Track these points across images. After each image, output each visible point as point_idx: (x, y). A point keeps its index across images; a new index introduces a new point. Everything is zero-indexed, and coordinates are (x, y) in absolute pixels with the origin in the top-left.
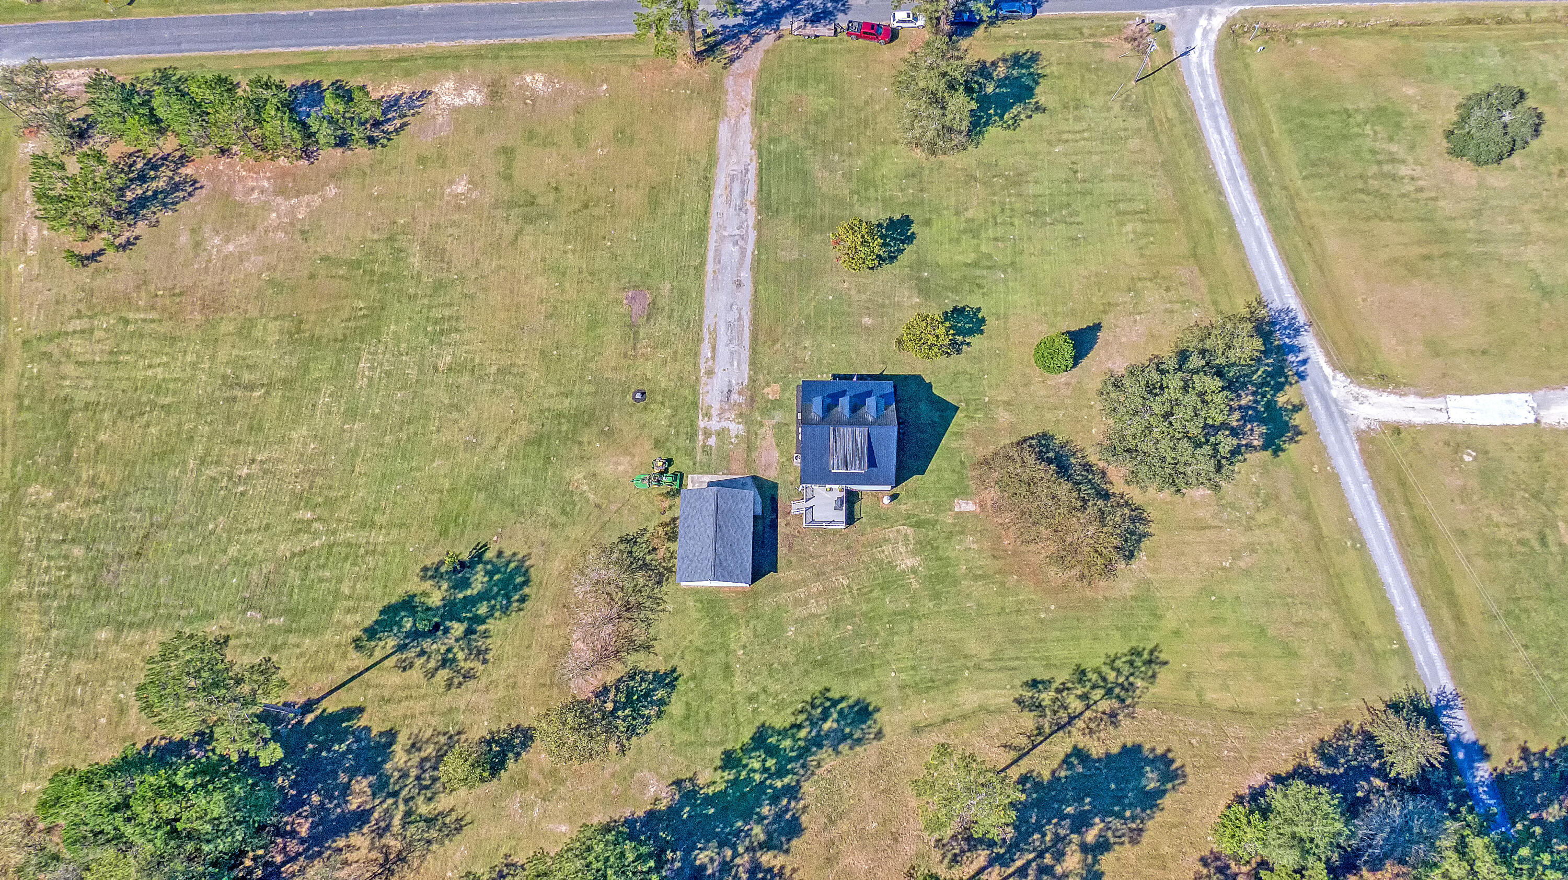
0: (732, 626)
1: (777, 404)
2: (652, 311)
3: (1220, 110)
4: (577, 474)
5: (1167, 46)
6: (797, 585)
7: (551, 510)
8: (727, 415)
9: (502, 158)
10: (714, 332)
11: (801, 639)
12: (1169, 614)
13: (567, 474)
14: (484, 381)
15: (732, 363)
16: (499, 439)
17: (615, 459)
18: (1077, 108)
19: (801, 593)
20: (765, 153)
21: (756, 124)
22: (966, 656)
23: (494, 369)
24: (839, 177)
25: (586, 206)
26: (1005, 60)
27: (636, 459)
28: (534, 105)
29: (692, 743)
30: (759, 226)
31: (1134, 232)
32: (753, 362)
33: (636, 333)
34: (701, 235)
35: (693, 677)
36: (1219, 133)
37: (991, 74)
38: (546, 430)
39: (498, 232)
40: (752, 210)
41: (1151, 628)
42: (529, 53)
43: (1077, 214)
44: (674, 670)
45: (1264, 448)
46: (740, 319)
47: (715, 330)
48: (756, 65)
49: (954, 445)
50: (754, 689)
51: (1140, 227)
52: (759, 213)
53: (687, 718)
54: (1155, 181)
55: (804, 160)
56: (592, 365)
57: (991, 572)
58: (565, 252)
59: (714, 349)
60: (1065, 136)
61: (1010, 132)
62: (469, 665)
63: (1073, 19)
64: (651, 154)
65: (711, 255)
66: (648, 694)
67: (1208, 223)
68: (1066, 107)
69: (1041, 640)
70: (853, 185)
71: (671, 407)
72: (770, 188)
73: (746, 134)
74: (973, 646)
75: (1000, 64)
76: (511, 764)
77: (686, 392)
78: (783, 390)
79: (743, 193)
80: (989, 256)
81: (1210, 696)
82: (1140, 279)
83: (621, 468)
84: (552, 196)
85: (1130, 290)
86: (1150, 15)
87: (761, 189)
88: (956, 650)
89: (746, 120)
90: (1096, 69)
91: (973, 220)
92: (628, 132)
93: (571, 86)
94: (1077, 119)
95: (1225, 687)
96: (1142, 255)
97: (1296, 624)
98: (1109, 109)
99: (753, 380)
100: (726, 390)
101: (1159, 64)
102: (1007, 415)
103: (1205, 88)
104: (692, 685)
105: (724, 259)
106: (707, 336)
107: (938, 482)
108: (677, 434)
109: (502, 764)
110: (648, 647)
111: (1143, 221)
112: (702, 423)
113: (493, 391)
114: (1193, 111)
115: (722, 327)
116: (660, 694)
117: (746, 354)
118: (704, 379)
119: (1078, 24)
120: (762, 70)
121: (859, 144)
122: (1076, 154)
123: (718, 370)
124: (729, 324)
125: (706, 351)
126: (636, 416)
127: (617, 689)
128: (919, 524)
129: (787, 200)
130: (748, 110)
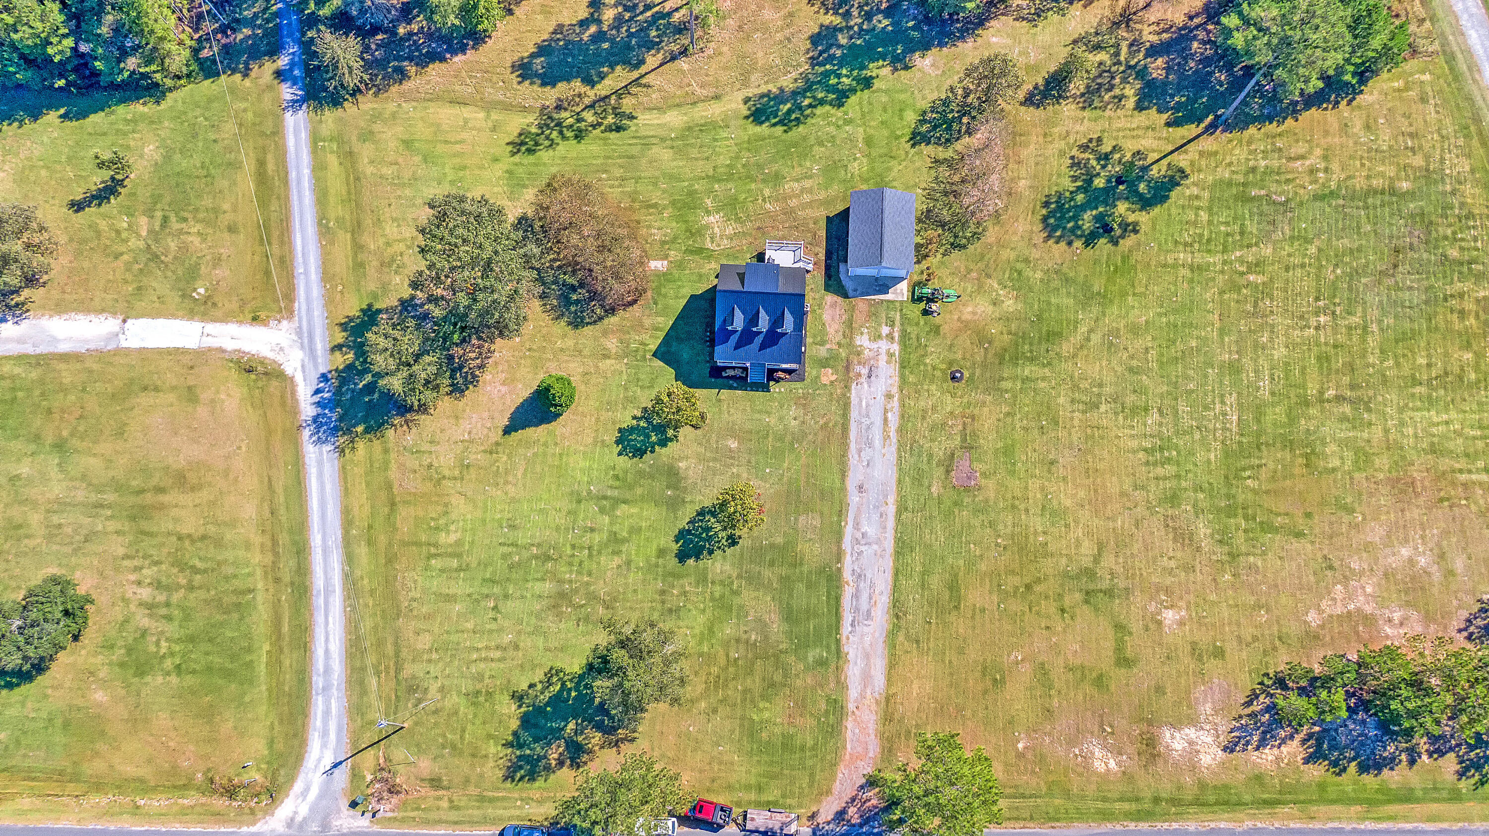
0: (865, 176)
1: (824, 363)
2: (949, 463)
3: (318, 681)
4: (1010, 305)
5: (356, 775)
6: (810, 204)
7: (1031, 274)
8: (871, 354)
9: (1129, 653)
10: (886, 437)
11: (808, 164)
12: (500, 173)
13: (1020, 306)
14: (1111, 396)
15: (868, 405)
16: (1088, 339)
17: (976, 318)
18: (478, 693)
19: (807, 198)
20: (833, 647)
21: (842, 686)
22: (672, 147)
23: (1103, 408)
24: (752, 612)
25: (1028, 587)
26: (548, 769)
27: (956, 317)
28: (1101, 726)
29: (897, 92)
30: (839, 556)
31: (448, 532)
32: (846, 406)
33: (964, 440)
34: (902, 548)
35: (897, 138)
36: (327, 651)
37: (567, 747)
38: (1044, 347)
39: (1121, 560)
40: (847, 575)
41: (516, 164)
42: (1117, 805)
43: (504, 557)
44: (913, 146)
45: (379, 311)
46: (859, 451)
47: (885, 440)
48: (842, 772)
49: (660, 319)
50: (847, 128)
51: (443, 538)
52: (839, 569)
53: (901, 110)
54: (412, 594)
55: (789, 634)
56: (1005, 409)
57: (643, 211)
58: (1044, 533)
59: (886, 420)
60: (498, 654)
61: (559, 664)
62: (1087, 155)
63: (456, 823)
64: (961, 651)
65: (891, 523)
66: (935, 127)
67: (370, 543)
68: (489, 694)
69: (609, 158)
70: (737, 601)
71: (925, 365)
72: (828, 602)
73: (853, 672)
74: (665, 155)
75: (554, 763)
76: (1041, 81)
77: (911, 379)
78: (818, 377)
79: (856, 596)
80: (602, 510)
81: (482, 115)
82: (455, 479)
83: (970, 309)
84: (1067, 602)
85: (468, 466)
86: (363, 823)
87: (838, 599)
88: (680, 152)
89: (853, 693)
90: (444, 747)
91: (614, 553)
92: (989, 683)
93: (1060, 751)
94: (480, 677)
95: (466, 121)
96: (446, 505)
97: (396, 164)
98: (442, 689)
99: (847, 387)
100: (873, 378)
101: (371, 752)
102: (609, 345)
103: (327, 713)
104: (899, 133)
105: (875, 517)
106: (893, 434)
107: (680, 287)
108: (918, 339)
109: (1047, 82)
110: (936, 162)
111: (436, 545)
112: (895, 348)
113: (1100, 385)
114: (349, 682)
115: (877, 443)
116: (924, 128)
117: (854, 414)
118: (895, 390)
119: (453, 816)
120: (834, 765)
121: (727, 656)
122: (491, 631)
123: (880, 398)
124: (870, 445)
125: (894, 419)
126: (959, 356)
127: (959, 131)
128: (700, 251)
129: (809, 587)
130: (851, 706)
